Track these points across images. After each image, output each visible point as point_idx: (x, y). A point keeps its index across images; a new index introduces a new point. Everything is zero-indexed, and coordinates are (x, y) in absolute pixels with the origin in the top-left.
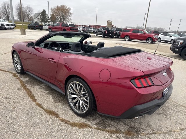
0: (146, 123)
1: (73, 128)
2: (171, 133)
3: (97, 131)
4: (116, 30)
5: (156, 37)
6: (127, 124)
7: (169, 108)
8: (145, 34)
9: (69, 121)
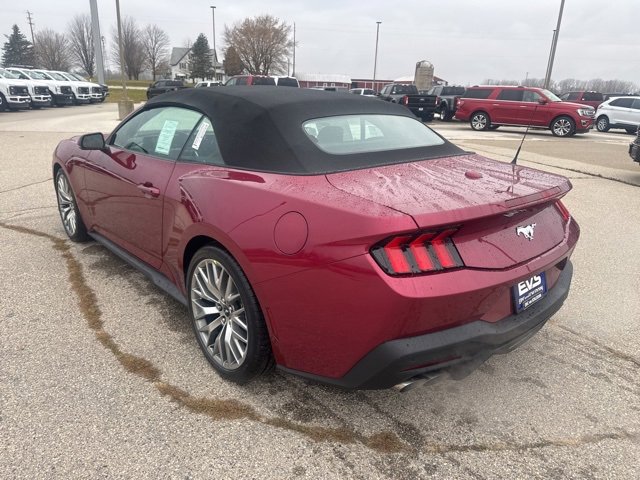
0: (461, 411)
1: (194, 416)
2: (545, 448)
3: (272, 429)
4: (443, 94)
5: (586, 112)
6: (387, 413)
7: (563, 362)
8: (544, 103)
9: (186, 395)
